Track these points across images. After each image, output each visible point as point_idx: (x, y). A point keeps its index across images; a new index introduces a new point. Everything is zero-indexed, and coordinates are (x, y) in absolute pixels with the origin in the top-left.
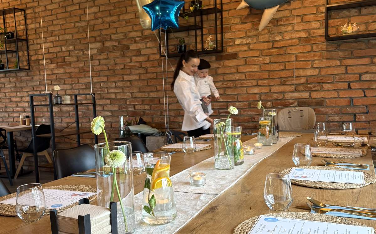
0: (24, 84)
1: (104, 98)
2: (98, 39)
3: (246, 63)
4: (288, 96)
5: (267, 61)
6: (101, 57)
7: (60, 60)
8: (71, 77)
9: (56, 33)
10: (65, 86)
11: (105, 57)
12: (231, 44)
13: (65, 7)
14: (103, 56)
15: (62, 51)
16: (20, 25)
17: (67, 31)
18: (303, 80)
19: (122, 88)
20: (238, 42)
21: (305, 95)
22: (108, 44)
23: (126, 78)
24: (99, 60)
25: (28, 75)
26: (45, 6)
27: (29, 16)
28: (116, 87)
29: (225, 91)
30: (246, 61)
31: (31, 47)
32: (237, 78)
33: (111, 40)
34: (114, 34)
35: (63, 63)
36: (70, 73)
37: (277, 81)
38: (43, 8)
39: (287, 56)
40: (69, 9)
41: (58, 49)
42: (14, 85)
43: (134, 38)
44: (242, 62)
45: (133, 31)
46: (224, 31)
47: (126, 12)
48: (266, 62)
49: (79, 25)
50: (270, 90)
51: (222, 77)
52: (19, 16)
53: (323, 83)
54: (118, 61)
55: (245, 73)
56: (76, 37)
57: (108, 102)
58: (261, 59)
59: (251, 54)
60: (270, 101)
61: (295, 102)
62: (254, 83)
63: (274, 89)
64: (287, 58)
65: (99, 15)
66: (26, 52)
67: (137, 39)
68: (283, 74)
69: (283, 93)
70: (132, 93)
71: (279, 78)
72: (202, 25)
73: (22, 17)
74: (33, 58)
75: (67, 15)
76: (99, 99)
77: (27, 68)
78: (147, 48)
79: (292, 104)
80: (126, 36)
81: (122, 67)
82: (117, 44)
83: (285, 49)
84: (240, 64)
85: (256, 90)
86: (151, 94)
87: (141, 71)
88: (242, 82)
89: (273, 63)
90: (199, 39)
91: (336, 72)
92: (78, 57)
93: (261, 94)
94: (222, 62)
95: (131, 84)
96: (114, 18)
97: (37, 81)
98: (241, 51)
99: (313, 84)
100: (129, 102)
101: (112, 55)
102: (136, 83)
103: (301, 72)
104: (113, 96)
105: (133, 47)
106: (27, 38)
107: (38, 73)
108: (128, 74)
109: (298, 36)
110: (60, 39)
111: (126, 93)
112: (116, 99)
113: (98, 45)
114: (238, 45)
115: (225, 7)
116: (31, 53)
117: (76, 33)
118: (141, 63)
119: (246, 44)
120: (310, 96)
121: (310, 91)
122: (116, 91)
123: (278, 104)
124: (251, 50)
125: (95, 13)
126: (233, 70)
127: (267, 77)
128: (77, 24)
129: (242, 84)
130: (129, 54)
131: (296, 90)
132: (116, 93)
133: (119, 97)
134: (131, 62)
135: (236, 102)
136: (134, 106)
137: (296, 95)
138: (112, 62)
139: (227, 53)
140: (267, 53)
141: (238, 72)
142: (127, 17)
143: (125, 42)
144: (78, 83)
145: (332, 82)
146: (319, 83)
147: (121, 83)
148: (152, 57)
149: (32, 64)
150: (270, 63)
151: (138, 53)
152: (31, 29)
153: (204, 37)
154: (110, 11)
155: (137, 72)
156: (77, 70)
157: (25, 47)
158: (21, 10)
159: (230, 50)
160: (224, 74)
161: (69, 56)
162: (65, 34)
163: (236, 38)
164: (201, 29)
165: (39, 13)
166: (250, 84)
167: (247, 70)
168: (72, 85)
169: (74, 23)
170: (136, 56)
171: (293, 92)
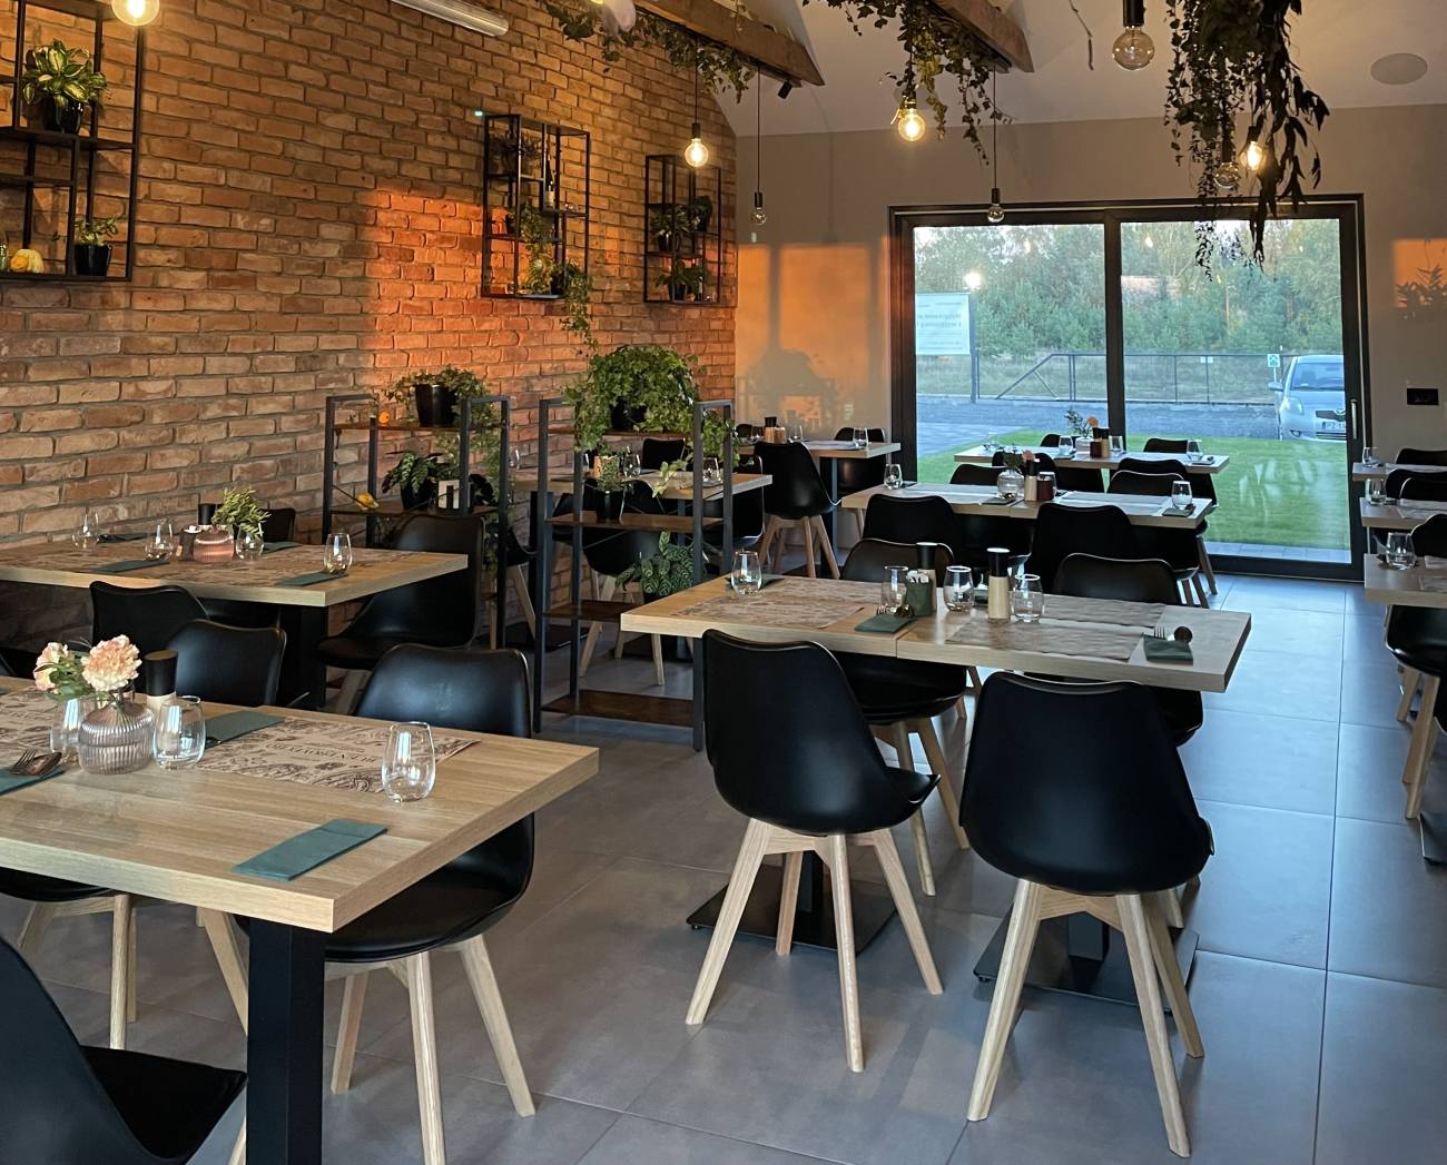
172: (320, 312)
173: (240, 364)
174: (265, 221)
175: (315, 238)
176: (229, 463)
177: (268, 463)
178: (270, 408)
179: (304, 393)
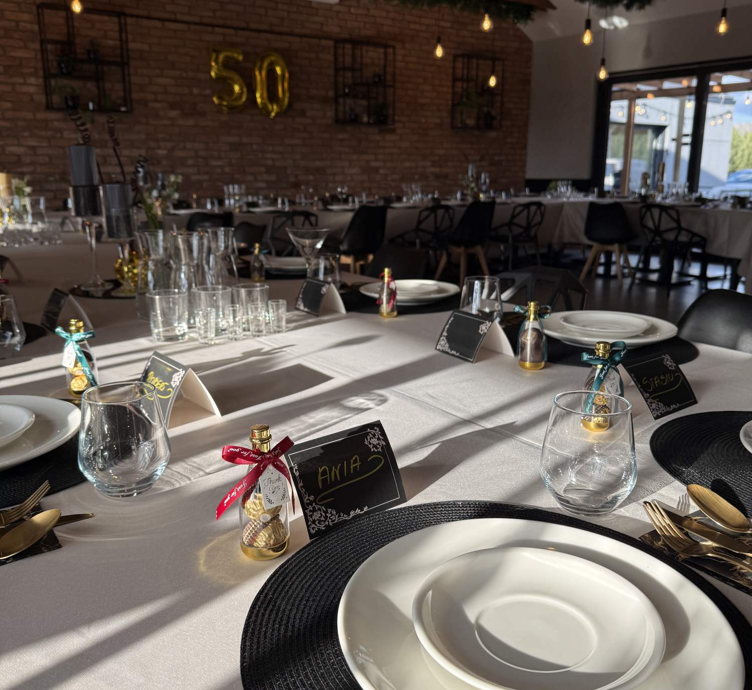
3: (401, 140)
7: (187, 106)
12: (392, 120)
15: (192, 94)
18: (437, 158)
19: (282, 153)
21: (438, 170)
28: (274, 152)
32: (394, 152)
35: (192, 111)
36: (204, 127)
37: (422, 157)
41: (186, 90)
44: (399, 137)
48: (414, 140)
50: (417, 165)
51: (383, 150)
55: (400, 148)
58: (411, 137)
62: (407, 157)
63: (420, 164)
64: (428, 139)
68: (425, 152)
69: (425, 167)
71: (422, 154)
83: (427, 130)
84: (397, 139)
89: (419, 141)
91: (454, 153)
94: (383, 135)
98: (398, 127)
99: (443, 162)
103: (436, 152)
105: (297, 106)
108: (290, 137)
109: (435, 121)
111: (287, 159)
112: (273, 166)
118: (306, 126)
119: (402, 122)
120: (441, 171)
121: (441, 166)
124: (405, 128)
126: (392, 144)
127: (414, 153)
131: (433, 166)
132: (273, 159)
133: (277, 164)
134: (293, 123)
137: (432, 169)
141: (395, 146)
145: (452, 161)
146: (446, 161)
147: (281, 147)
148: (318, 121)
151: (303, 114)
155: (301, 135)
160: (385, 147)
167: (402, 146)
172: (241, 128)
173: (202, 146)
179: (235, 158)
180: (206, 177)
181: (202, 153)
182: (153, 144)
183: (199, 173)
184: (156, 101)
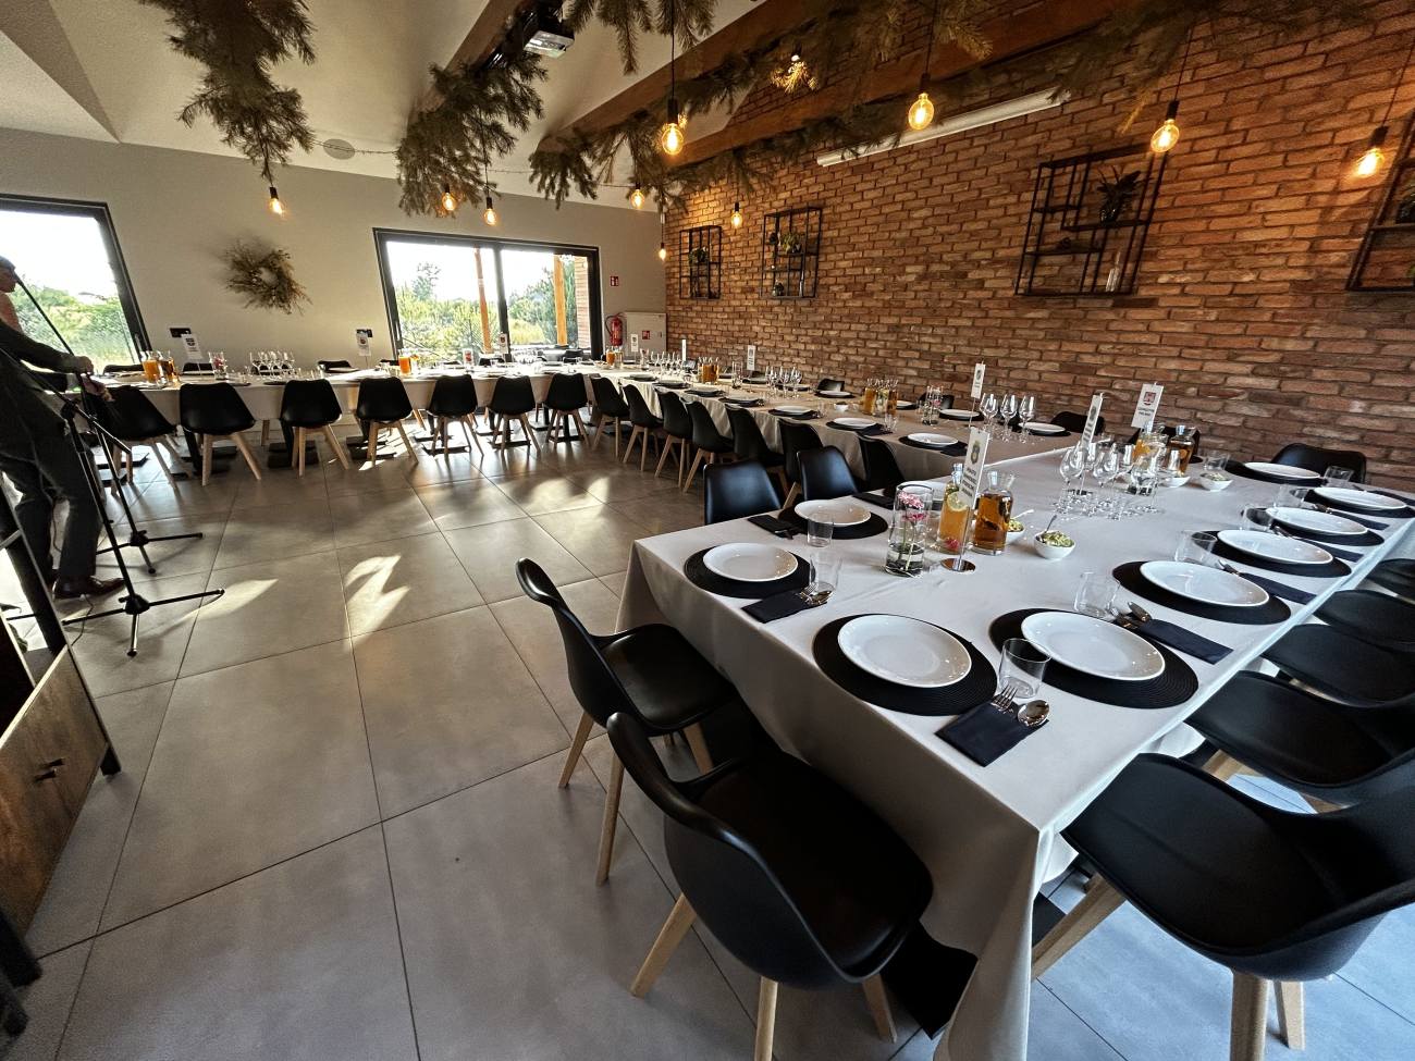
0: (802, 318)
1: (911, 349)
2: (922, 258)
3: (1169, 318)
4: (1232, 381)
5: (1213, 316)
6: (920, 288)
7: (859, 287)
8: (869, 314)
9: (861, 245)
10: (859, 326)
11: (926, 287)
12: (1148, 282)
13: (881, 206)
14: (924, 286)
15: (864, 274)
16: (812, 231)
17: (877, 245)
18: (1273, 358)
19: (942, 337)
20: (1163, 279)
21: (1271, 384)
22: (935, 268)
23: (952, 322)
24: (916, 292)
25: (810, 305)
26: (852, 204)
27: (826, 219)
28: (933, 335)
29: (1114, 360)
30: (1169, 313)
31: (821, 266)
32: (1144, 340)
33: (941, 261)
34: (949, 252)
35: (862, 292)
36: (869, 308)
37: (1223, 354)
38: (848, 207)
39: (1256, 313)
40: (886, 210)
41: (859, 271)
42: (788, 318)
43: (978, 261)
44: (1162, 314)
45: (979, 249)
46: (1143, 258)
47: (975, 220)
48: (1208, 318)
49: (898, 235)
50: (1202, 368)
51: (1116, 336)
52: (814, 217)
53: (1315, 367)
54: (945, 295)
55: (1161, 334)
56: (888, 254)
57: (917, 355)
58: (1200, 312)
59: (1183, 302)
60: (1194, 385)
61: (1243, 393)
62: (1175, 352)
63: (1210, 366)
64: (1253, 315)
65: (930, 221)
66: (813, 273)
67: (983, 262)
68: (1236, 343)
69: (1227, 375)
70: (955, 346)
71: (1225, 349)
72: (1104, 245)
73: (816, 220)
74: (822, 282)
75: (882, 218)
76: (903, 350)
77: (811, 295)
78: (996, 278)
79: (1237, 395)
80: (965, 256)
81: (949, 304)
82: (949, 268)
83: (1255, 298)
84: (1157, 317)
85: (1173, 365)
86: (986, 350)
87: (978, 314)
88: (1152, 347)
89: (1222, 321)
90: (1091, 269)
91: (1350, 350)
92: (884, 286)
93: (1181, 372)
94: (1122, 312)
95: (957, 332)
96: (955, 227)
97: (821, 315)
98: (1164, 295)
99: (1293, 367)
100: (949, 359)
101: (937, 285)
102: (965, 332)
103: (1275, 344)
104: (926, 347)
105: (974, 275)
106: (818, 251)
107: (825, 303)
108: (956, 317)
109: (1292, 277)
110: (865, 255)
111: (946, 344)
112: (929, 352)
113: (919, 269)
114: (1162, 284)
115: (1156, 216)
116: (820, 274)
117: (890, 248)
118: (980, 301)
119: (1180, 284)
120: (1279, 387)
121: (1283, 377)
122: (932, 340)
123: (1210, 394)
124: (1186, 295)
125: (926, 218)
126: (1141, 327)
127: (1202, 344)
128: (893, 235)
129: (1150, 351)
130: (965, 286)
131: (1254, 373)
132: (930, 343)
133: (934, 349)
134: (964, 298)
135: (1130, 379)
136: (954, 367)
137: (1250, 381)
138: (936, 296)
139: (1138, 297)
140: (1215, 302)
141: (1148, 330)
142: (973, 227)
143: (963, 267)
144: (879, 323)
145: (1335, 368)
146: (1305, 366)
147: (943, 329)
148: (1001, 293)
149: (820, 290)
150: (1217, 320)
151: (980, 284)
152: (826, 239)
153: (1102, 266)
154: (949, 215)
155: (972, 314)
156: (880, 304)
157: (813, 264)
158: (816, 209)
159: (1144, 292)
160: (1122, 332)
161: (873, 282)
162: (873, 248)
163: (1161, 272)
164: (1101, 251)
165: (840, 214)
166: (1166, 353)
167: (1168, 329)
168: (869, 325)
169: (890, 232)
170: (976, 289)
171: (1247, 375)
172: (903, 307)
173: (863, 327)
174: (878, 269)
175: (904, 273)
176: (857, 363)
177: (872, 367)
178: (874, 345)
179: (892, 341)
180: (862, 359)
181: (862, 335)
182: (828, 326)
183: (857, 354)
184: (836, 284)
